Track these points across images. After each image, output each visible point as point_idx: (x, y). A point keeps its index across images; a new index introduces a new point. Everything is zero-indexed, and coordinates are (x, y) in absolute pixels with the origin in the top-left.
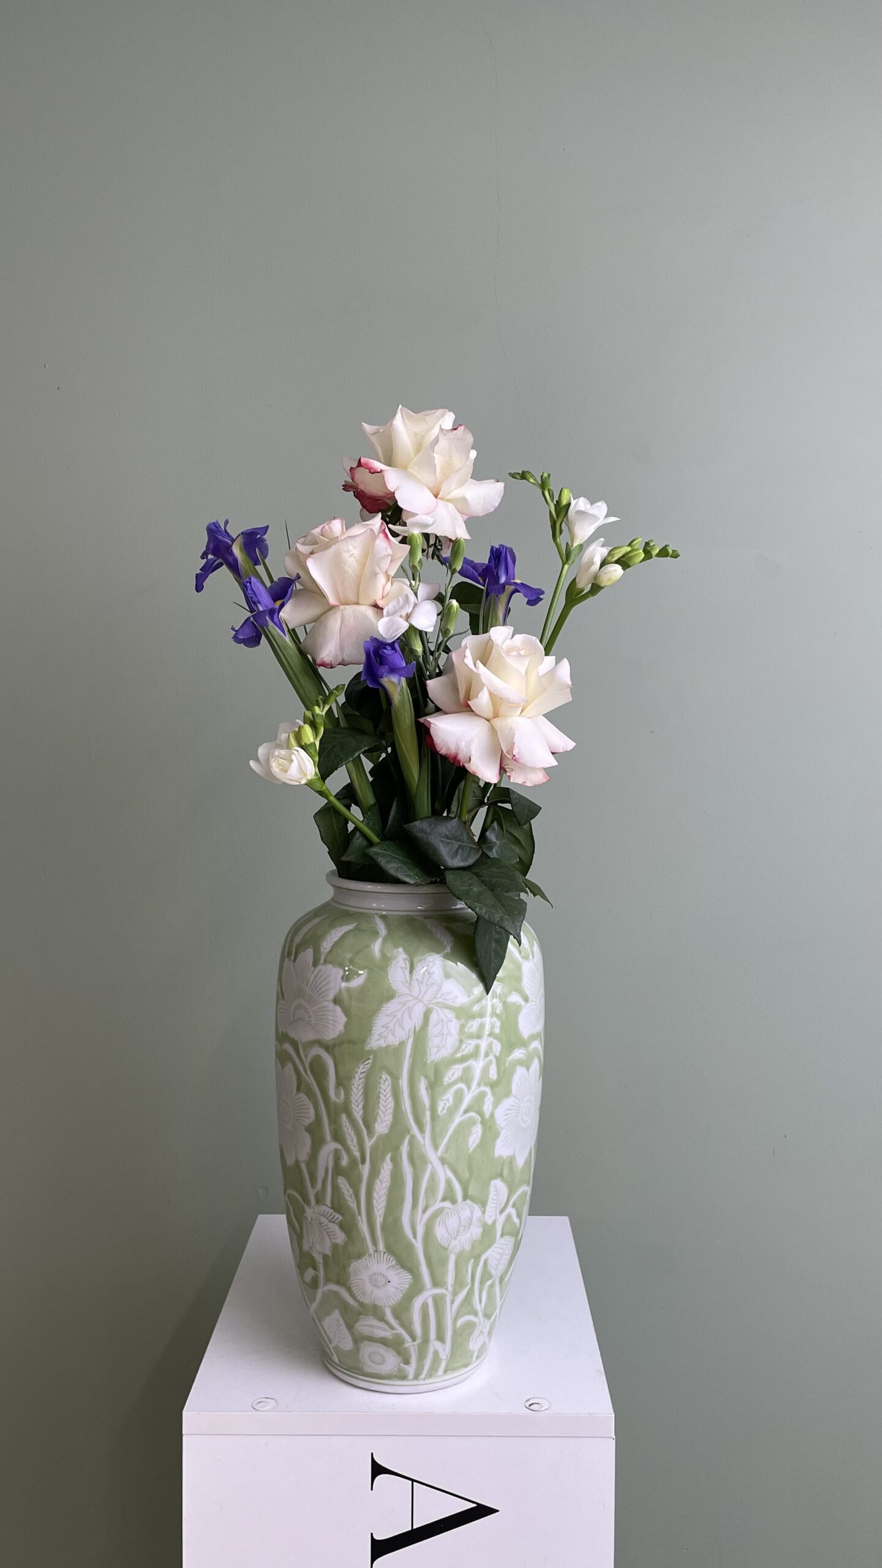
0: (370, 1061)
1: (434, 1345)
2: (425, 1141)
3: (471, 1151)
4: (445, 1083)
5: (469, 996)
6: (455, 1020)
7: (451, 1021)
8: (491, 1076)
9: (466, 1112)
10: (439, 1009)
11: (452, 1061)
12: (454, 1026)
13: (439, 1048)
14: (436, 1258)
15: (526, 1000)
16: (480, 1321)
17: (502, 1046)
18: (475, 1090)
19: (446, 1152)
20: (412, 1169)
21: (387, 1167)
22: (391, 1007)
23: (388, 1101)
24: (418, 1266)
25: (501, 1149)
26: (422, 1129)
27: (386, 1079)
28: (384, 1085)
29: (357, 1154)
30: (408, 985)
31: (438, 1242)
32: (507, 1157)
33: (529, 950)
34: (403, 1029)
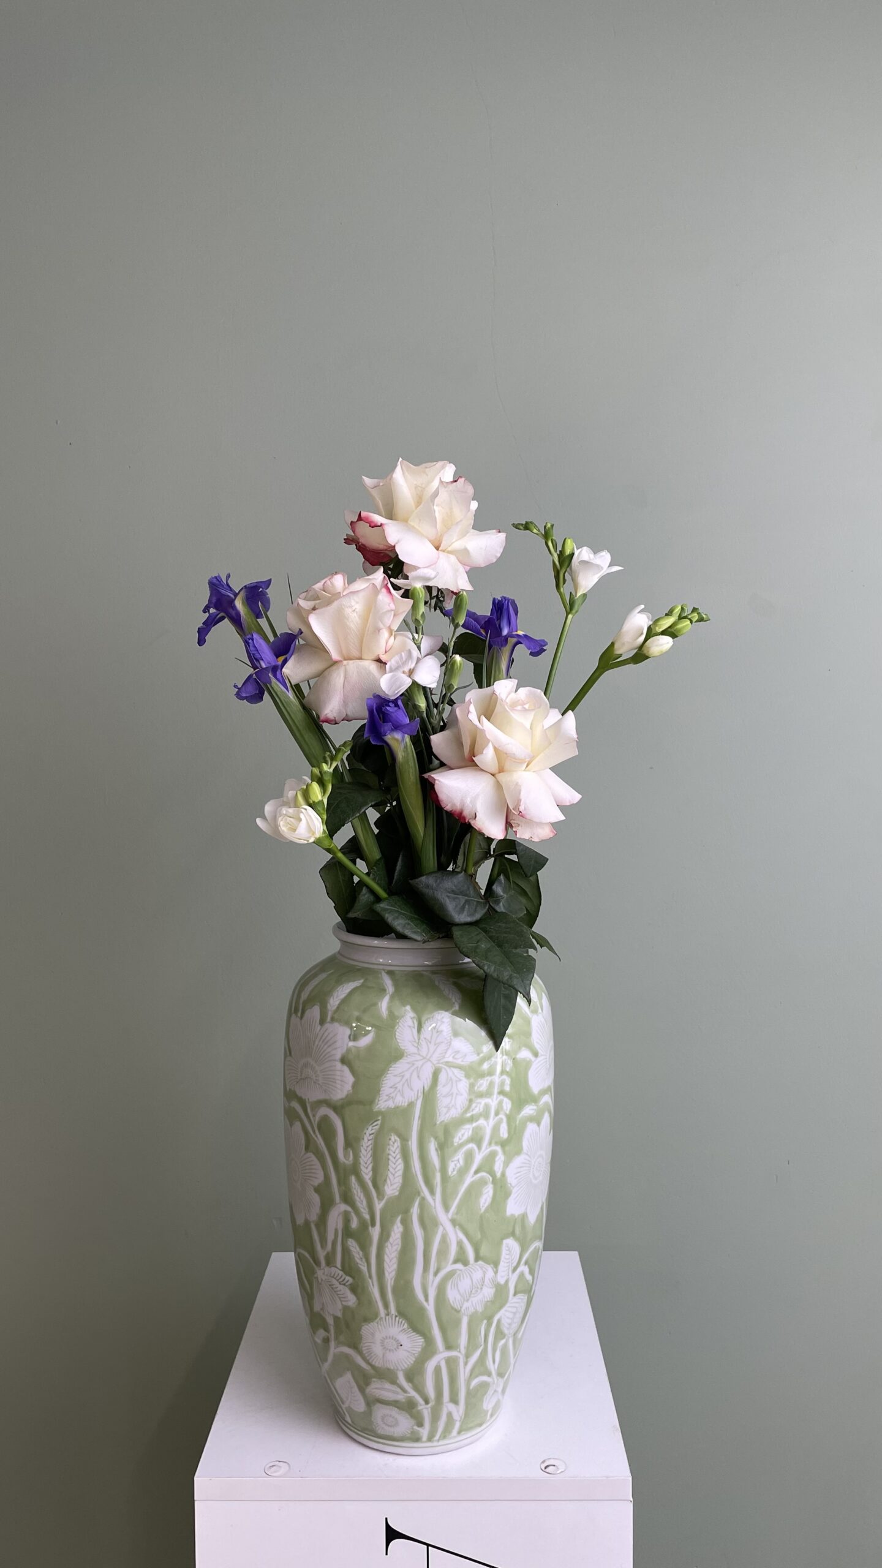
0: (379, 1122)
1: (448, 1407)
2: (435, 1203)
3: (483, 1210)
4: (456, 1144)
5: (478, 1054)
6: (464, 1079)
7: (460, 1080)
8: (501, 1135)
9: (476, 1172)
10: (447, 1068)
11: (460, 1122)
12: (463, 1085)
13: (449, 1109)
14: (448, 1321)
15: (536, 1055)
16: (494, 1381)
17: (513, 1103)
18: (485, 1150)
19: (457, 1213)
20: (423, 1232)
21: (397, 1230)
22: (399, 1067)
23: (397, 1164)
24: (430, 1328)
25: (513, 1208)
26: (432, 1192)
27: (395, 1141)
28: (393, 1147)
29: (367, 1217)
30: (416, 1045)
31: (451, 1305)
32: (519, 1215)
33: (538, 1003)
34: (412, 1089)
